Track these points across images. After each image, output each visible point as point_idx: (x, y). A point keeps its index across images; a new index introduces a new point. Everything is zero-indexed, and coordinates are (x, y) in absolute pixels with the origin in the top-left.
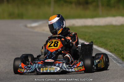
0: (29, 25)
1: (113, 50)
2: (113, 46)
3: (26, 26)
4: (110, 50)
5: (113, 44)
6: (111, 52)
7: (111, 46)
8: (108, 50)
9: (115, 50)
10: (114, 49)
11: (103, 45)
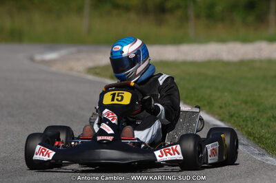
0: (38, 57)
1: (227, 117)
2: (226, 106)
3: (32, 59)
4: (219, 115)
5: (225, 104)
6: (222, 120)
7: (221, 107)
8: (217, 116)
9: (232, 116)
10: (229, 113)
11: (204, 105)
